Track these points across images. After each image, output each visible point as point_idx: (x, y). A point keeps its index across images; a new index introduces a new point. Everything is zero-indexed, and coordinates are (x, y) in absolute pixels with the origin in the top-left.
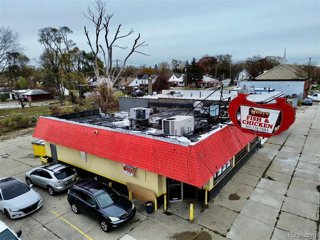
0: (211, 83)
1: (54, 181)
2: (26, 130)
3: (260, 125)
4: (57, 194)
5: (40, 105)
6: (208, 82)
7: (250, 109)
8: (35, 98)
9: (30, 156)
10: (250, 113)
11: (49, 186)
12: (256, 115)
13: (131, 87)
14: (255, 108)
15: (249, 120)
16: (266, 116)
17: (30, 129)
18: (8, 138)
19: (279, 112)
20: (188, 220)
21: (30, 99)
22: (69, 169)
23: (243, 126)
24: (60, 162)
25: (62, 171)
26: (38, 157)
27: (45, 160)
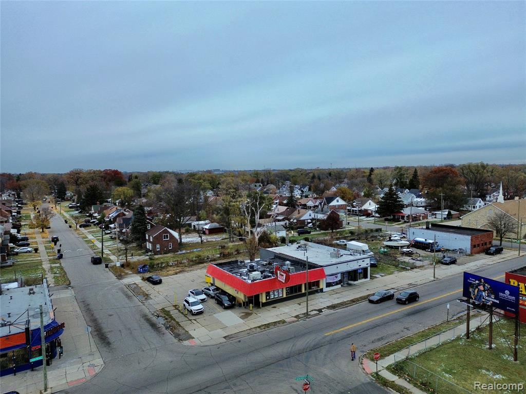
1: (211, 292)
2: (202, 265)
4: (212, 297)
5: (214, 240)
8: (212, 231)
9: (204, 282)
10: (280, 274)
11: (210, 294)
13: (303, 220)
17: (205, 264)
18: (193, 270)
19: (285, 275)
20: (250, 310)
21: (207, 232)
22: (218, 289)
23: (278, 278)
24: (216, 286)
25: (215, 289)
26: (207, 283)
27: (210, 285)
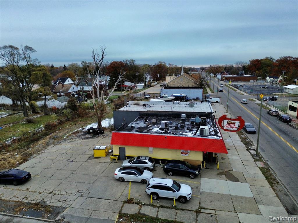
0: (131, 86)
3: (232, 127)
6: (129, 86)
7: (228, 121)
9: (91, 158)
10: (228, 123)
12: (230, 123)
13: (70, 93)
14: (230, 121)
15: (227, 125)
16: (234, 124)
19: (239, 122)
20: (217, 169)
23: (225, 128)
26: (98, 157)
